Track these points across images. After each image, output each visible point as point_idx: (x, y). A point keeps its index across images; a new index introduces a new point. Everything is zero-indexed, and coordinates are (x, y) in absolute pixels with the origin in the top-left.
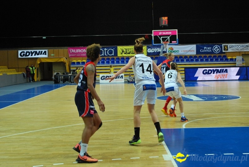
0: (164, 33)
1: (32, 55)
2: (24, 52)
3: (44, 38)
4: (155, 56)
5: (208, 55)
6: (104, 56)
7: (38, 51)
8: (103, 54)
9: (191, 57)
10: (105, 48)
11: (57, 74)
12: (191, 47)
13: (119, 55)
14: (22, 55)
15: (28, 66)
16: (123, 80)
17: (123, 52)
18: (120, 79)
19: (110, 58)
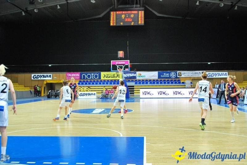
0: (120, 63)
1: (41, 78)
2: (35, 75)
3: (50, 65)
4: (128, 80)
5: (166, 80)
6: (92, 79)
7: (45, 75)
8: (91, 78)
9: (154, 80)
10: (92, 73)
11: (51, 91)
12: (154, 74)
13: (102, 78)
14: (34, 77)
15: (35, 86)
16: (95, 97)
17: (105, 76)
18: (93, 96)
19: (96, 80)
